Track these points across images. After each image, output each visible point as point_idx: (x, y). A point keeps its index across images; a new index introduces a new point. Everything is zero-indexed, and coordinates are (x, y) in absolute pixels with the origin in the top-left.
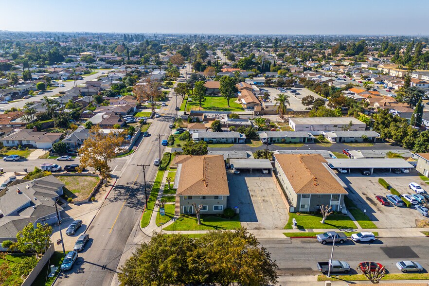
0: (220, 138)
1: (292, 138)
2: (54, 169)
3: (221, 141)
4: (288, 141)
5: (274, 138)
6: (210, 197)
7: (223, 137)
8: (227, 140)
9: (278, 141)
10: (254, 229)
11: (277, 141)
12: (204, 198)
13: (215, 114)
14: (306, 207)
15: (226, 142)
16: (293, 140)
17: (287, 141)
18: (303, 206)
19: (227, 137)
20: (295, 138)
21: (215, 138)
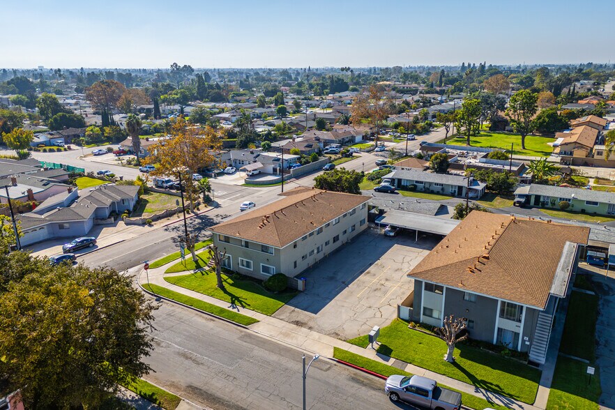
0: (430, 184)
1: (588, 202)
2: (165, 185)
3: (431, 188)
4: (578, 207)
5: (544, 197)
6: (255, 246)
7: (437, 181)
8: (443, 189)
9: (553, 204)
10: (293, 322)
11: (550, 205)
12: (247, 244)
13: (465, 152)
14: (435, 314)
15: (441, 192)
16: (590, 208)
17: (574, 209)
18: (428, 312)
19: (444, 183)
20: (596, 203)
21: (421, 182)
